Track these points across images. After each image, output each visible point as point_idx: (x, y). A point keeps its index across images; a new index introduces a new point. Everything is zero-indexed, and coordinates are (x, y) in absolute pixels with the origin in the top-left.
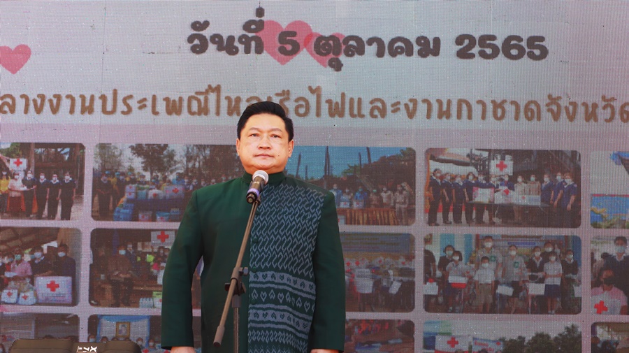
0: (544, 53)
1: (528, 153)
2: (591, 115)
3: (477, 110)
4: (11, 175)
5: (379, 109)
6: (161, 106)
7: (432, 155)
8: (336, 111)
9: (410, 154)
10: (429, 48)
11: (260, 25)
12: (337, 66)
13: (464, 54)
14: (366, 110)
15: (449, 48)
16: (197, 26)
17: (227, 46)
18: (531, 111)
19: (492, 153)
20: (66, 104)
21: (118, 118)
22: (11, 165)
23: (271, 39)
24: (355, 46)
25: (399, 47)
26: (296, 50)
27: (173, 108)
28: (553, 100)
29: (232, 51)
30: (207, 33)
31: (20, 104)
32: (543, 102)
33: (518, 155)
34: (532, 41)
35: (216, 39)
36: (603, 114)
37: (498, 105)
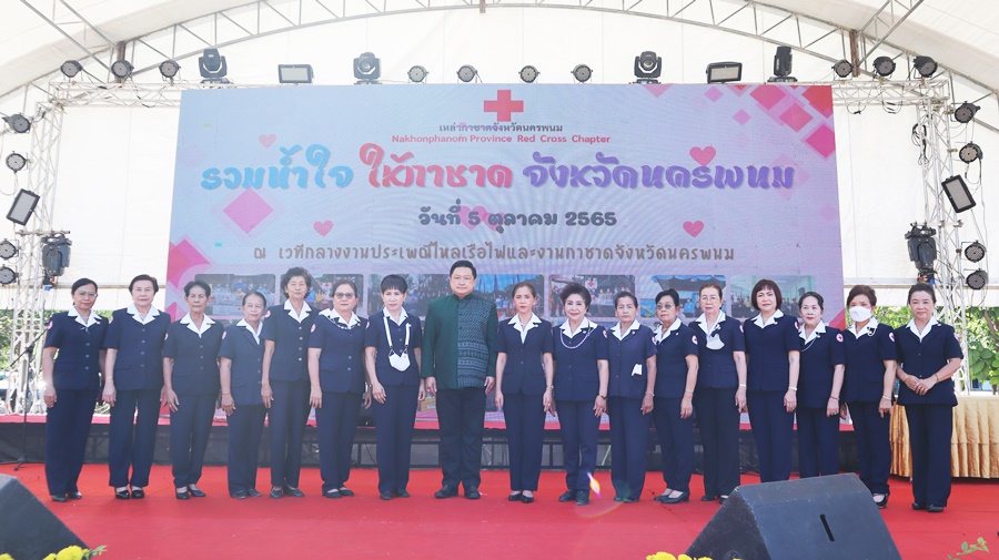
0: (615, 221)
1: (606, 277)
2: (641, 256)
3: (577, 254)
4: (323, 292)
5: (524, 253)
6: (405, 255)
7: (553, 278)
8: (500, 255)
9: (541, 278)
10: (551, 220)
11: (459, 209)
12: (501, 231)
13: (570, 223)
14: (516, 254)
15: (561, 219)
16: (423, 209)
17: (441, 220)
18: (608, 254)
19: (586, 277)
20: (353, 253)
21: (381, 261)
22: (323, 286)
23: (465, 217)
24: (510, 220)
25: (535, 220)
26: (478, 222)
27: (412, 254)
28: (619, 247)
29: (443, 223)
30: (430, 213)
31: (328, 253)
32: (614, 248)
33: (600, 278)
34: (608, 215)
35: (435, 216)
36: (646, 255)
37: (589, 251)
